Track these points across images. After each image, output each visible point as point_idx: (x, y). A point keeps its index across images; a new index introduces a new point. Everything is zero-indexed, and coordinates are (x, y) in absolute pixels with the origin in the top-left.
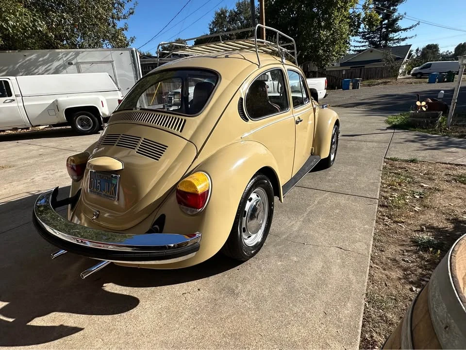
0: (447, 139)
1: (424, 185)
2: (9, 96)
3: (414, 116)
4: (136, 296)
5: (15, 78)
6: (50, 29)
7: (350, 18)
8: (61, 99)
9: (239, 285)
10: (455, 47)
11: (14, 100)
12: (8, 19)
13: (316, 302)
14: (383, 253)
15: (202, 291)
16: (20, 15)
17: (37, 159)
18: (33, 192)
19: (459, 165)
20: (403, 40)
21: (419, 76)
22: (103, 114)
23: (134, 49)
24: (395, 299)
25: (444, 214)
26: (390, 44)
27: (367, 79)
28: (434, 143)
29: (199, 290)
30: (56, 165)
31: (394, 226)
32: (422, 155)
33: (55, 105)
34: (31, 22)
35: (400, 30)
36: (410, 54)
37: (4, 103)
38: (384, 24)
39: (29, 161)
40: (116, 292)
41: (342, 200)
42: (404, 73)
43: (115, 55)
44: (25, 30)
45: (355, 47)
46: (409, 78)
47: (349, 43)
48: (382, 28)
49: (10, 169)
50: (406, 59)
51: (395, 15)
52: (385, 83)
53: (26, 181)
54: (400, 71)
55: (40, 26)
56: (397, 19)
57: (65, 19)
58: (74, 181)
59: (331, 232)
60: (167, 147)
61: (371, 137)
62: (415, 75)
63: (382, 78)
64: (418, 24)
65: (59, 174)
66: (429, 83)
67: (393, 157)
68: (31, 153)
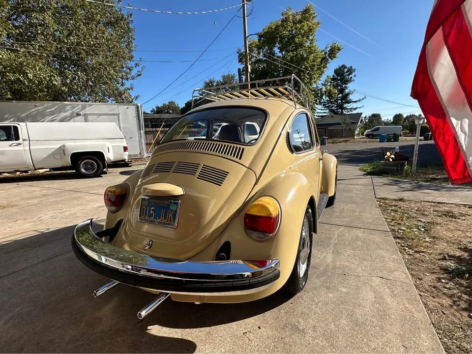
0: (416, 183)
1: (422, 220)
2: (16, 140)
3: (384, 165)
4: (191, 339)
5: (24, 124)
6: (64, 84)
7: (315, 91)
8: (68, 144)
9: (300, 320)
10: (393, 116)
11: (20, 144)
12: (28, 72)
13: (388, 335)
14: (422, 281)
15: (263, 329)
16: (39, 70)
17: (41, 199)
18: (42, 230)
19: (441, 203)
20: (355, 109)
21: (371, 136)
22: (108, 159)
23: (139, 105)
24: (461, 328)
25: (454, 244)
26: (345, 112)
27: (331, 138)
28: (408, 186)
29: (259, 328)
30: (63, 204)
31: (417, 255)
32: (406, 195)
33: (62, 150)
34: (49, 76)
35: (352, 102)
36: (362, 120)
37: (10, 146)
38: (339, 97)
39: (32, 201)
40: (165, 335)
41: (360, 233)
42: (358, 135)
43: (121, 109)
44: (40, 83)
45: (318, 113)
46: (363, 138)
47: (315, 110)
48: (338, 100)
49: (13, 208)
50: (359, 123)
51: (347, 91)
52: (346, 141)
53: (32, 220)
54: (356, 132)
55: (56, 80)
56: (348, 94)
57: (79, 77)
58: (111, 212)
59: (365, 263)
60: (228, 173)
61: (354, 181)
62: (367, 136)
63: (342, 137)
64: (365, 98)
65: (67, 213)
66: (380, 142)
67: (383, 197)
68: (34, 194)
